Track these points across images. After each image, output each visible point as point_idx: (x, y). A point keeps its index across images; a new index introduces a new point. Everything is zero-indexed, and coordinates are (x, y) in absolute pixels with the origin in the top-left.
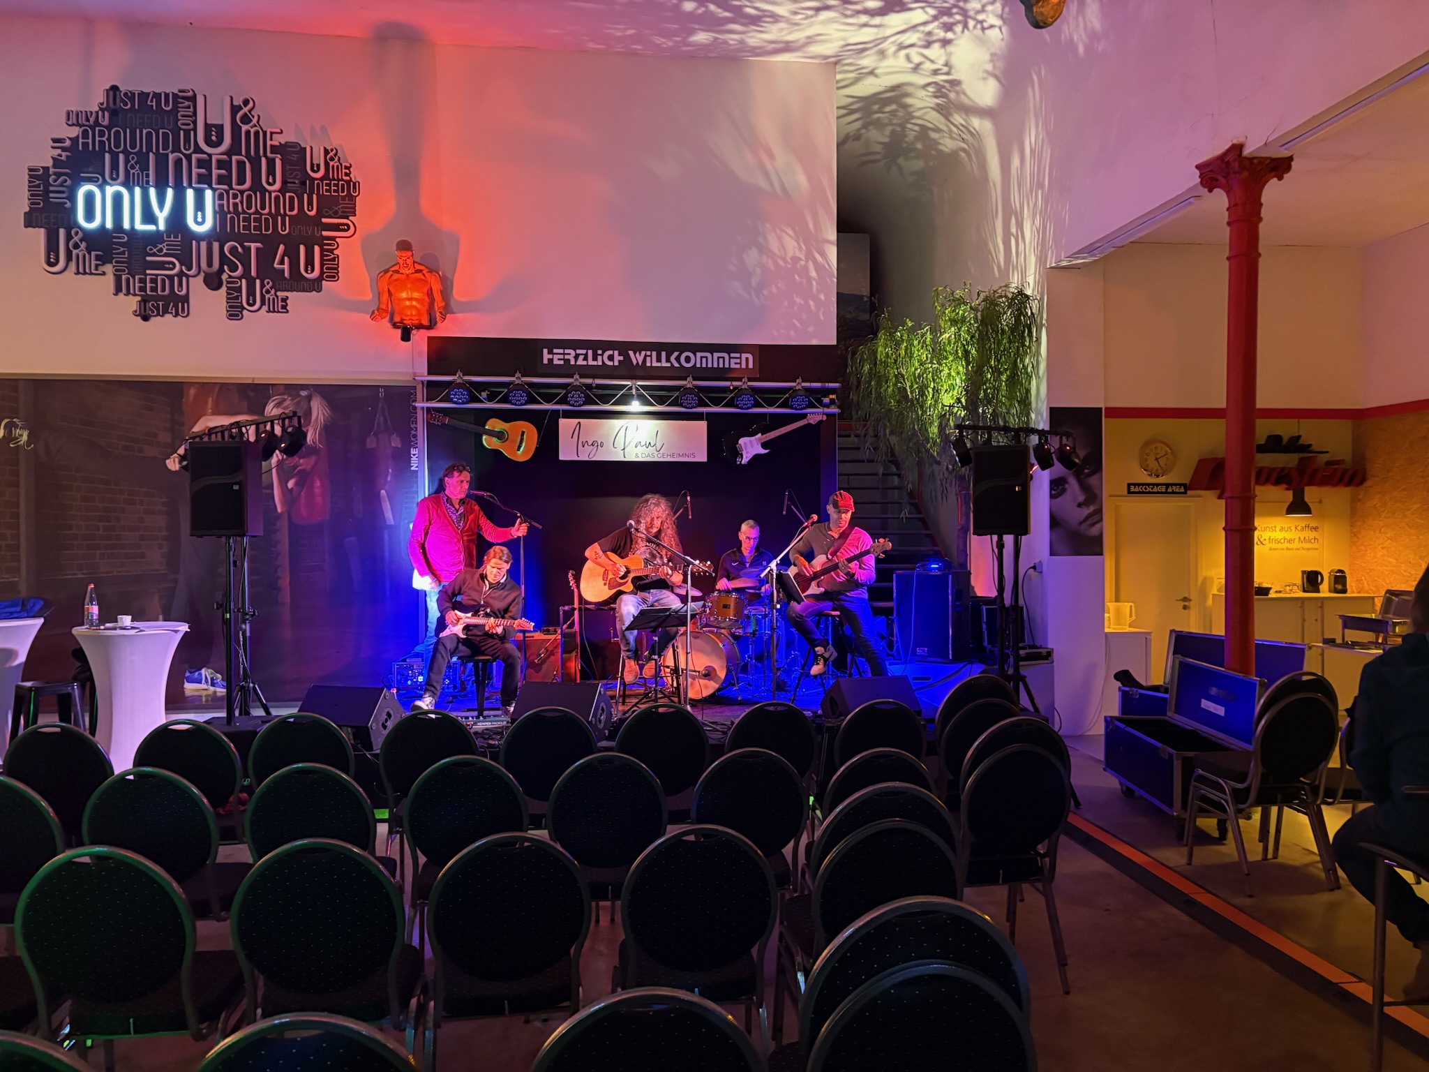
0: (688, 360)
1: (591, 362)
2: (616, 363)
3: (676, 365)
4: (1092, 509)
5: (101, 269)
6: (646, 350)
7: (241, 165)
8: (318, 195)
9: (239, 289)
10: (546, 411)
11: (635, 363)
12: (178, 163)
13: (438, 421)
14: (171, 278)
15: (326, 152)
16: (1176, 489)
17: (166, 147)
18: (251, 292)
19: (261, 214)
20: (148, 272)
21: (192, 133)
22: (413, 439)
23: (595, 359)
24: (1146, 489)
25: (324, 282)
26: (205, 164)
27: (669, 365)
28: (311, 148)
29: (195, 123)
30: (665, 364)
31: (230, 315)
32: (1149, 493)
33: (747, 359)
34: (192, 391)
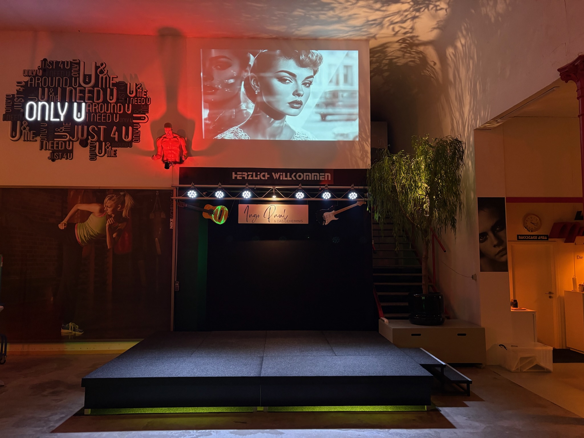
0: (300, 176)
1: (255, 178)
2: (266, 179)
3: (294, 179)
4: (501, 248)
5: (35, 138)
6: (280, 172)
7: (98, 92)
8: (132, 104)
9: (95, 147)
10: (233, 201)
11: (275, 178)
12: (71, 92)
13: (182, 206)
14: (65, 142)
15: (136, 85)
16: (543, 238)
17: (66, 85)
18: (100, 148)
19: (107, 113)
20: (55, 139)
21: (78, 78)
22: (171, 214)
23: (256, 176)
24: (527, 237)
25: (133, 143)
26: (82, 92)
27: (291, 179)
28: (130, 84)
29: (79, 74)
30: (289, 179)
31: (91, 158)
32: (529, 239)
33: (328, 176)
34: (72, 193)
